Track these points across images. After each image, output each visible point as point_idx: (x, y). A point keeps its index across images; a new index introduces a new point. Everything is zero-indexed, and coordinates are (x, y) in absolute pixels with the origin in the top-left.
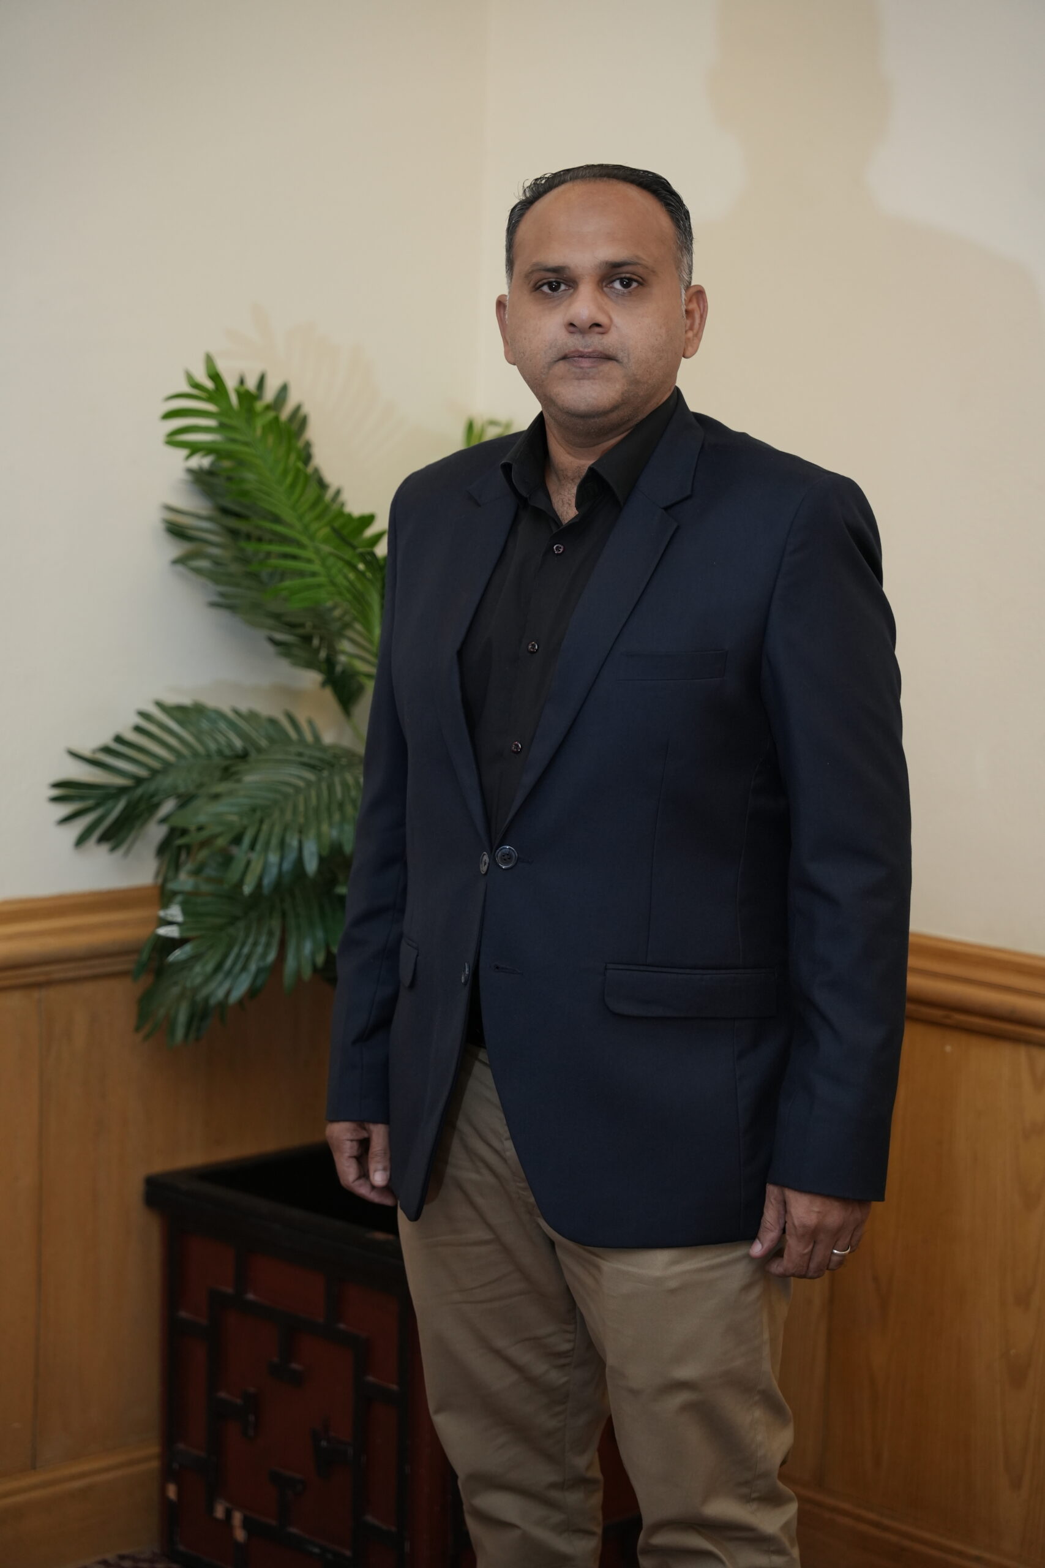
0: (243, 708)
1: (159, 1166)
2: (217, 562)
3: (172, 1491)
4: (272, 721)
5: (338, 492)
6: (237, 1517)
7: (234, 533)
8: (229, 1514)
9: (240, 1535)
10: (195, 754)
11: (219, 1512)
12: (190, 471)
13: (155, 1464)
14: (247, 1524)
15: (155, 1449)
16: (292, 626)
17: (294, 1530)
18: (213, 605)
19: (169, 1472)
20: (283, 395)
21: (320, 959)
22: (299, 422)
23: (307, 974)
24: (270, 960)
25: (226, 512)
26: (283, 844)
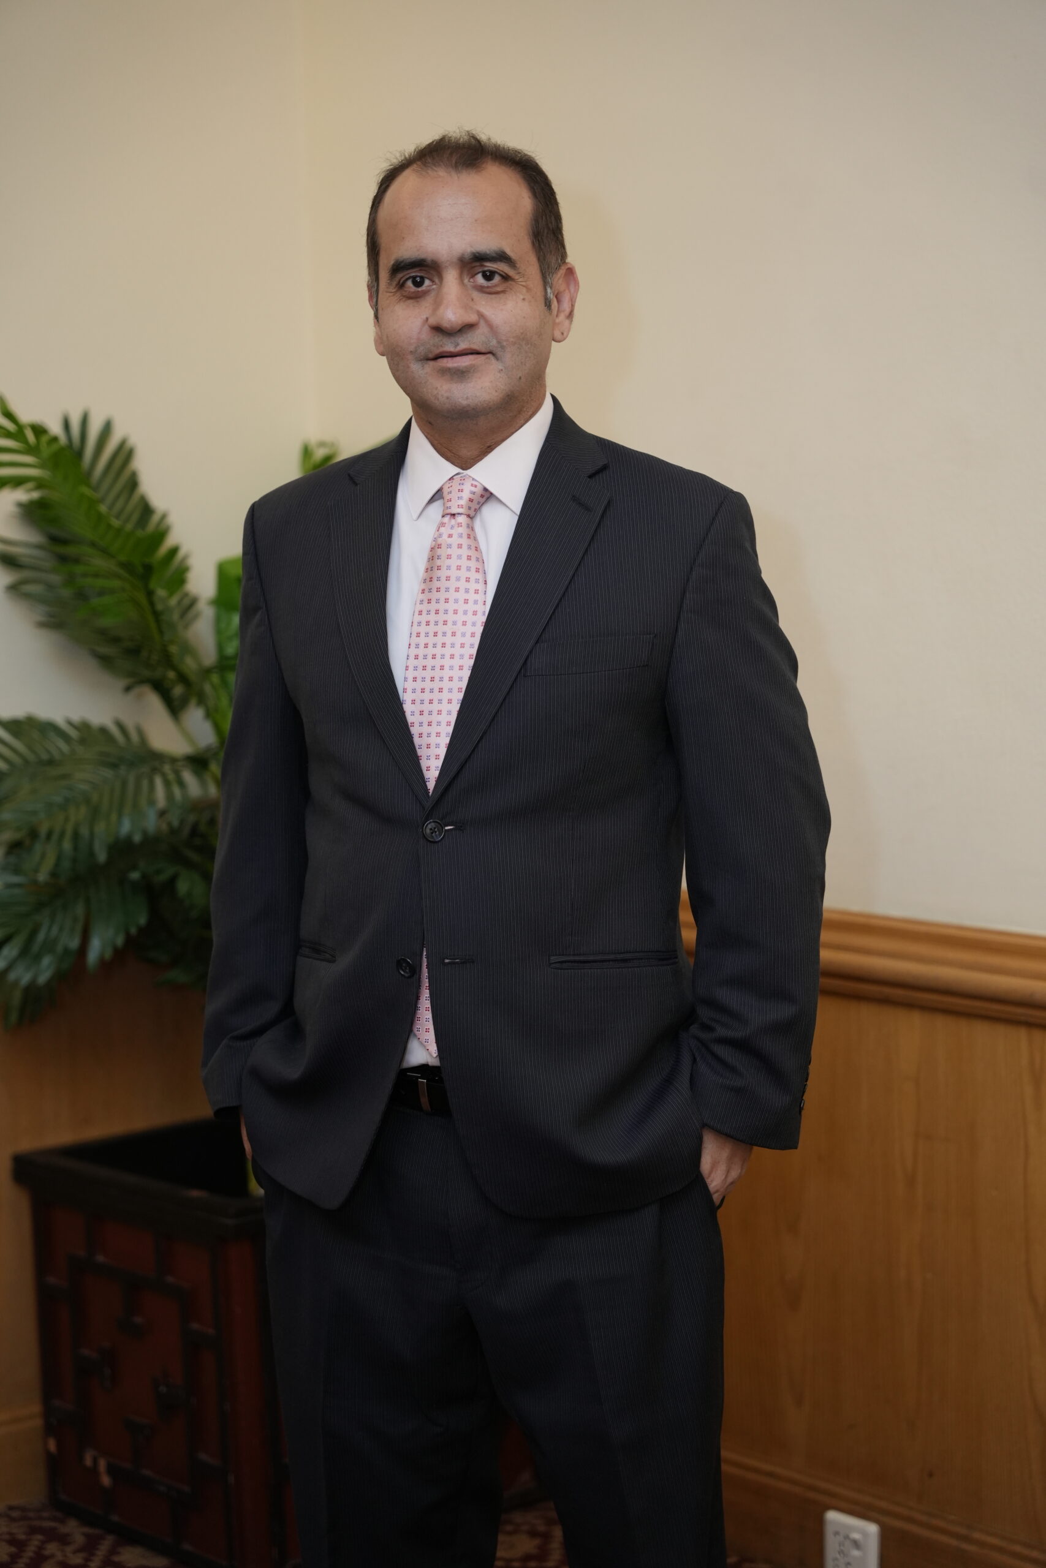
0: (76, 718)
1: (27, 1144)
2: (50, 587)
3: (52, 1445)
4: (103, 730)
5: (164, 517)
6: (102, 1464)
7: (63, 559)
8: (95, 1461)
9: (106, 1480)
10: (26, 761)
11: (88, 1462)
12: (20, 505)
13: (38, 1422)
14: (112, 1470)
15: (36, 1408)
16: (116, 640)
17: (147, 1472)
18: (42, 625)
19: (50, 1429)
20: (107, 430)
21: (120, 941)
22: (125, 454)
23: (108, 955)
24: (75, 943)
25: (54, 540)
26: (76, 836)
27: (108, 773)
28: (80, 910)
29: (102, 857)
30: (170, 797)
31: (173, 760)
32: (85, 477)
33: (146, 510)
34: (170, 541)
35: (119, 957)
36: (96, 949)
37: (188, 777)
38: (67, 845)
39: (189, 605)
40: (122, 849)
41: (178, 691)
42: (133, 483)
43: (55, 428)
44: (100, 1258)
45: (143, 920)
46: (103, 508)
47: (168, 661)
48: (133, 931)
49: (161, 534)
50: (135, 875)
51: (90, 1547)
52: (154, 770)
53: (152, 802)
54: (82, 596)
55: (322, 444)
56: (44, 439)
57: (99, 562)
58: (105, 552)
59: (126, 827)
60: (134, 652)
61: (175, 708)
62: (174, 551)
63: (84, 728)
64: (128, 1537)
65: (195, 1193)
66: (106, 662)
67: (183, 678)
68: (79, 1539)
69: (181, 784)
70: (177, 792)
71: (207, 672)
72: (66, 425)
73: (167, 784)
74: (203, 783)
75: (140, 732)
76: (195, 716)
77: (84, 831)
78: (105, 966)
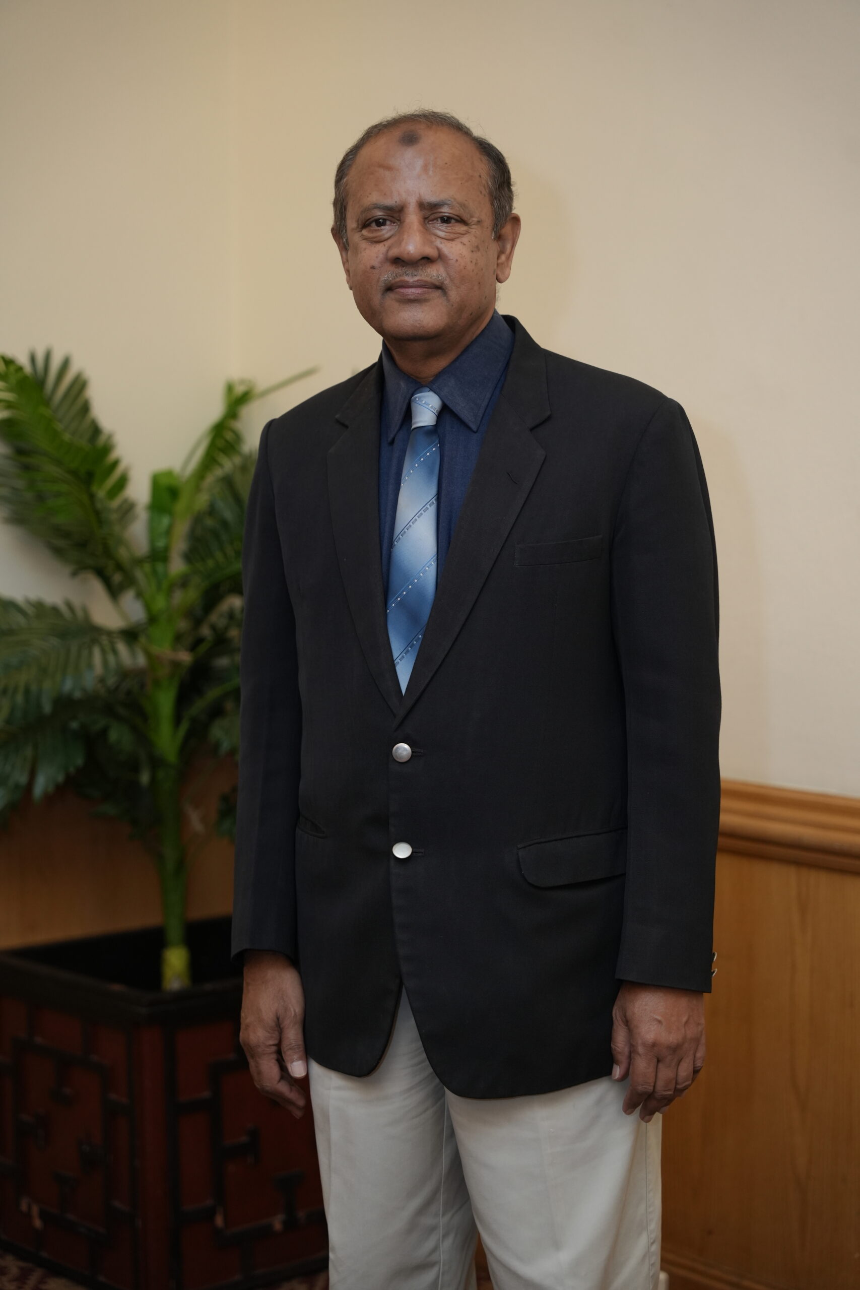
2: (15, 490)
4: (55, 609)
5: (110, 437)
6: (35, 1210)
8: (29, 1208)
9: (38, 1223)
11: (24, 1207)
14: (43, 1215)
16: (67, 535)
17: (71, 1217)
18: (7, 521)
20: (66, 364)
21: (61, 778)
22: (80, 385)
23: (51, 789)
24: (23, 779)
25: (20, 452)
26: (27, 692)
27: (55, 641)
28: (29, 752)
29: (47, 708)
30: (105, 663)
31: (109, 633)
32: (47, 402)
33: (96, 430)
34: (113, 456)
35: (60, 792)
36: (41, 785)
37: (122, 647)
38: (20, 698)
39: (128, 508)
40: (64, 704)
41: (117, 578)
42: (86, 408)
43: (23, 360)
44: (39, 1040)
45: (79, 761)
46: (59, 427)
47: (108, 552)
48: (72, 770)
49: (107, 449)
50: (74, 725)
51: (22, 1278)
52: (94, 641)
53: (90, 666)
54: (41, 498)
55: (242, 382)
56: (12, 368)
57: (53, 470)
58: (59, 462)
59: (68, 685)
60: (82, 545)
61: (114, 592)
62: (116, 463)
63: (39, 606)
64: (55, 1270)
65: (117, 988)
66: (58, 552)
67: (119, 567)
68: (14, 1271)
69: (115, 651)
70: (111, 659)
71: (139, 562)
72: (33, 359)
73: (104, 652)
74: (133, 654)
75: (85, 611)
76: (129, 599)
77: (34, 688)
78: (49, 799)
